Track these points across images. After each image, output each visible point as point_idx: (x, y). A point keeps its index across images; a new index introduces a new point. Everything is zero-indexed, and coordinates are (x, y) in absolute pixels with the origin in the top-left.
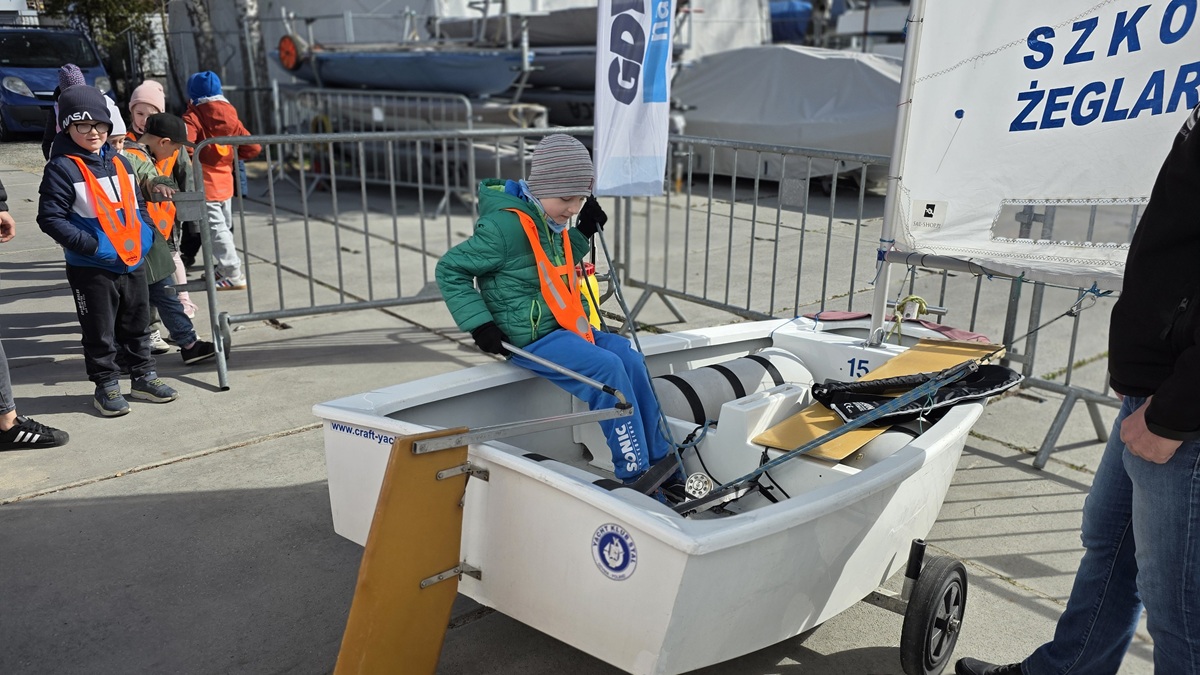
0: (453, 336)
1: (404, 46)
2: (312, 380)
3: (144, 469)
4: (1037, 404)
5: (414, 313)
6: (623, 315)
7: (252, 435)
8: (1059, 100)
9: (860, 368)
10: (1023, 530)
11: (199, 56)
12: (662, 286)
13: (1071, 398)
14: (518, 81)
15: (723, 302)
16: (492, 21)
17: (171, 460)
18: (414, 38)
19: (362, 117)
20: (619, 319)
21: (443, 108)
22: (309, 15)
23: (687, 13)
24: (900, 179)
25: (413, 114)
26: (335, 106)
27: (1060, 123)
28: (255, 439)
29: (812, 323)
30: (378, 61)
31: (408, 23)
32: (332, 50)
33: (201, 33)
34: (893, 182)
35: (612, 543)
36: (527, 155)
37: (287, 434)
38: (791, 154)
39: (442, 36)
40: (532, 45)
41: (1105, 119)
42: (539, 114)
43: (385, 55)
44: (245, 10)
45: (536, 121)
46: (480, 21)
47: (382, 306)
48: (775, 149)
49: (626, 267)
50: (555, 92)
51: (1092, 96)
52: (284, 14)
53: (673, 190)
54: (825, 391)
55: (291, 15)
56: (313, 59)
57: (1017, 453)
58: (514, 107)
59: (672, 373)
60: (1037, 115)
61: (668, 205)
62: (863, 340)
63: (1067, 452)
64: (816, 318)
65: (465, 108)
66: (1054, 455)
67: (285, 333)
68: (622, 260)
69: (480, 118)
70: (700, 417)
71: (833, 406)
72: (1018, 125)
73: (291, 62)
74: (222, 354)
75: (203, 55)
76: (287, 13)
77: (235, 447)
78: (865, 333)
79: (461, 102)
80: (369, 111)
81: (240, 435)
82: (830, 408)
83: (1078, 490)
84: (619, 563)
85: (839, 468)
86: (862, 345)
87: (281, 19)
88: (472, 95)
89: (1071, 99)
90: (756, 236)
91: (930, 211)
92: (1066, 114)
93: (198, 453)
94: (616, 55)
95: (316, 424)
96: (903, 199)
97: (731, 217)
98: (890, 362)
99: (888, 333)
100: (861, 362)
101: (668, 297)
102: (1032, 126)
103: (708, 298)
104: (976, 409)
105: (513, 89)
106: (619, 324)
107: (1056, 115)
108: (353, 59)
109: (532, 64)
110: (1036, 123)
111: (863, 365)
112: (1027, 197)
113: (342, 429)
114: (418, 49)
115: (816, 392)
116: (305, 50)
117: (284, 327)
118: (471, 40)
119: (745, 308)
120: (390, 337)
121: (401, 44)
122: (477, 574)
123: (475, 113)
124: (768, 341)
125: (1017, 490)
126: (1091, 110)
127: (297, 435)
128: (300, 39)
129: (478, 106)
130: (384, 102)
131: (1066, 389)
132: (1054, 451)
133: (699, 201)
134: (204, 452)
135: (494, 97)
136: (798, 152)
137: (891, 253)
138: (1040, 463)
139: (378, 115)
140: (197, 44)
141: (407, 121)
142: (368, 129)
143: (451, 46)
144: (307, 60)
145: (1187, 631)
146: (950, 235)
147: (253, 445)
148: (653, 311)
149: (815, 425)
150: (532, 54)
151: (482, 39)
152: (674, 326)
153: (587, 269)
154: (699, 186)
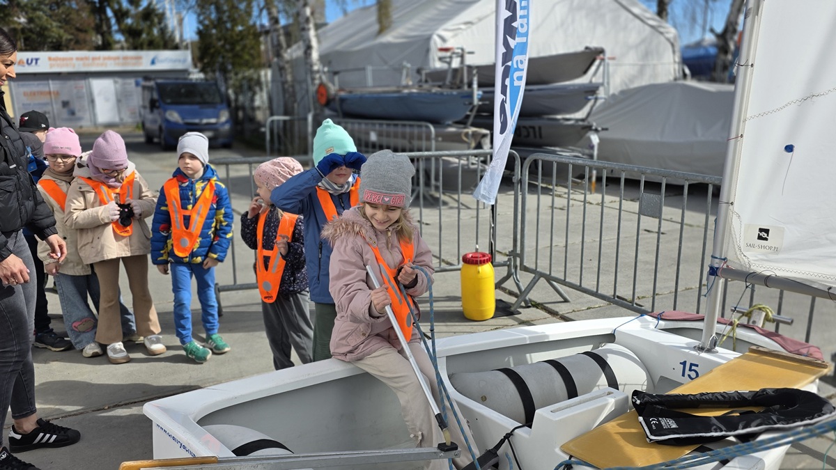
9: (690, 370)
15: (595, 292)
16: (455, 71)
18: (407, 83)
20: (515, 295)
21: (416, 130)
22: (336, 69)
23: (603, 60)
24: (732, 204)
25: (396, 136)
29: (655, 321)
30: (378, 99)
31: (404, 72)
34: (723, 206)
36: (473, 164)
39: (426, 81)
40: (480, 86)
42: (484, 136)
43: (383, 95)
44: (311, 66)
45: (483, 141)
49: (521, 256)
53: (590, 190)
56: (337, 98)
58: (466, 130)
65: (430, 132)
69: (440, 139)
71: (642, 418)
73: (323, 100)
76: (323, 68)
78: (699, 335)
79: (427, 127)
80: (368, 134)
82: (638, 420)
86: (695, 348)
88: (436, 122)
91: (764, 234)
96: (735, 221)
98: (716, 371)
99: (724, 335)
100: (692, 365)
101: (555, 283)
105: (468, 117)
109: (480, 100)
111: (693, 368)
114: (406, 91)
115: (635, 399)
116: (332, 93)
118: (440, 83)
121: (398, 87)
123: (437, 136)
124: (611, 338)
128: (330, 85)
129: (441, 130)
130: (377, 127)
133: (608, 199)
135: (454, 123)
136: (655, 172)
137: (723, 269)
139: (373, 137)
142: (367, 146)
144: (334, 99)
149: (620, 433)
150: (481, 93)
151: (448, 82)
152: (560, 304)
153: (482, 259)
154: (611, 186)
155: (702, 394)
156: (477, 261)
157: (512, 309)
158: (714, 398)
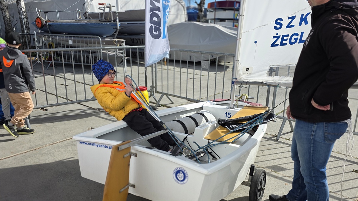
0: (103, 111)
1: (77, 21)
2: (59, 126)
3: (5, 158)
4: (274, 122)
5: (89, 104)
6: (156, 102)
7: (41, 145)
8: (285, 38)
9: (228, 115)
10: (276, 158)
11: (5, 24)
12: (167, 93)
13: (285, 120)
14: (116, 32)
15: (186, 97)
16: (107, 13)
17: (14, 155)
18: (80, 18)
19: (65, 43)
20: (154, 103)
21: (92, 40)
22: (46, 11)
24: (238, 61)
25: (82, 42)
26: (56, 39)
27: (286, 44)
28: (42, 146)
29: (213, 102)
30: (70, 25)
31: (78, 14)
32: (54, 22)
33: (6, 16)
34: (236, 61)
35: (180, 173)
36: (119, 54)
37: (53, 144)
38: (204, 53)
39: (89, 18)
40: (119, 21)
41: (299, 43)
42: (123, 42)
44: (21, 9)
45: (122, 44)
46: (102, 14)
47: (79, 103)
48: (200, 52)
49: (156, 87)
50: (126, 35)
51: (295, 37)
52: (37, 11)
53: (164, 64)
54: (223, 122)
55: (39, 11)
56: (47, 24)
57: (271, 136)
58: (115, 40)
59: (176, 119)
60: (279, 42)
61: (162, 69)
62: (229, 107)
63: (284, 135)
64: (214, 101)
65: (99, 40)
66: (281, 136)
67: (47, 112)
68: (154, 86)
69: (104, 43)
70: (186, 132)
71: (226, 126)
72: (273, 45)
73: (40, 26)
74: (28, 120)
75: (6, 23)
76: (38, 10)
77: (36, 149)
78: (229, 105)
79: (98, 38)
80: (68, 41)
81: (37, 145)
82: (225, 127)
83: (289, 146)
84: (182, 179)
85: (230, 144)
86: (228, 108)
87: (36, 12)
88: (100, 37)
89: (288, 38)
90: (188, 77)
91: (248, 70)
92: (287, 42)
93: (23, 152)
94: (151, 24)
95: (62, 140)
96: (239, 66)
97: (180, 72)
98: (238, 113)
99: (235, 105)
100: (229, 113)
101: (169, 96)
102: (277, 45)
103: (181, 96)
104: (265, 125)
105: (115, 34)
106: (155, 105)
107: (284, 42)
108: (61, 24)
109: (120, 27)
110: (278, 44)
111: (229, 114)
112: (277, 64)
113: (83, 143)
114: (82, 22)
115: (220, 123)
116: (44, 22)
117: (46, 110)
118: (100, 19)
119: (192, 98)
120: (81, 112)
122: (134, 186)
123: (102, 42)
124: (201, 108)
125: (273, 147)
126: (295, 41)
127: (56, 144)
128: (43, 18)
129: (103, 39)
130: (72, 38)
131: (283, 118)
132: (281, 135)
133: (171, 67)
134: (26, 151)
135: (108, 37)
136: (206, 53)
137: (236, 82)
138: (278, 139)
139: (71, 42)
140: (4, 20)
141: (80, 44)
142: (67, 47)
143: (93, 21)
144: (45, 25)
145: (314, 182)
146: (254, 76)
147: (42, 148)
148: (165, 100)
149: (221, 132)
150: (120, 24)
151: (103, 19)
152: (171, 104)
153: (144, 89)
154: (171, 63)
155: (240, 118)
156: (142, 90)
157: (155, 107)
158: (243, 119)
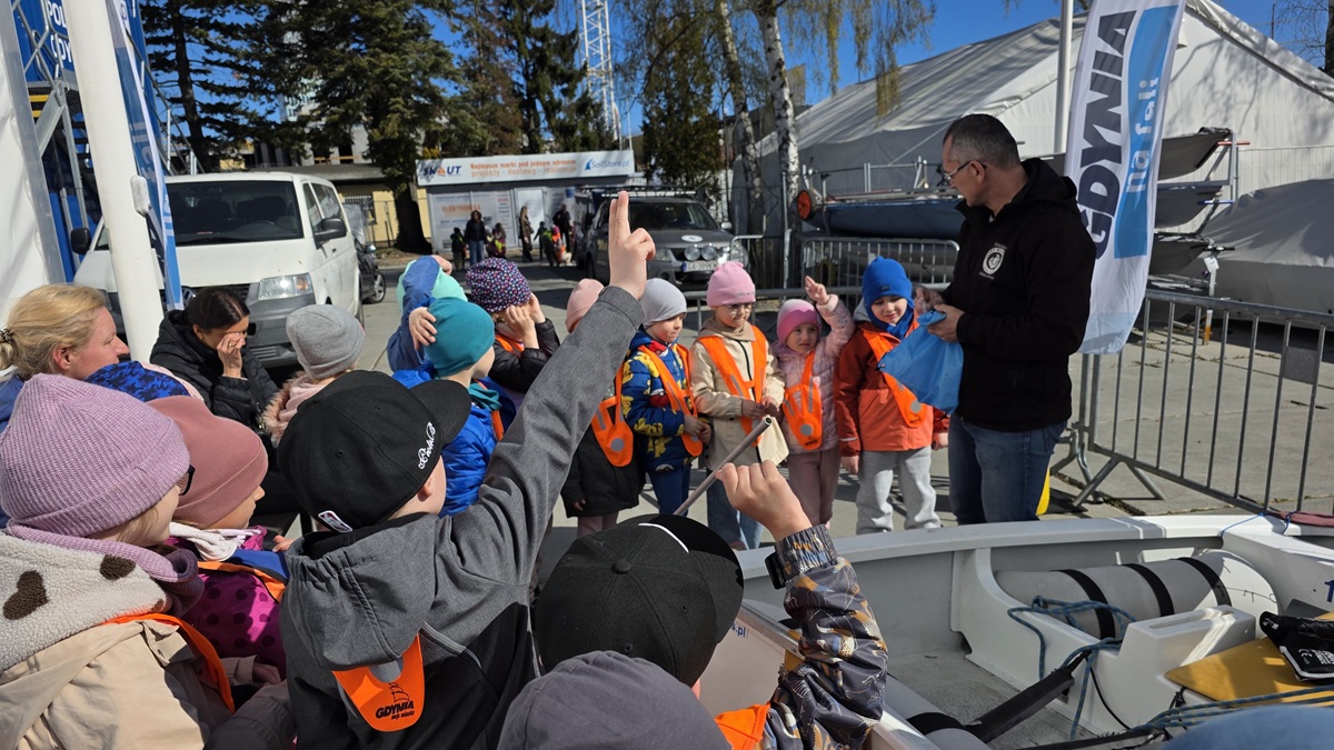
12: (1132, 457)
18: (923, 185)
21: (934, 251)
23: (1228, 146)
31: (919, 172)
32: (843, 200)
33: (753, 187)
43: (889, 204)
48: (1278, 313)
49: (1091, 430)
56: (824, 209)
68: (1087, 424)
71: (1285, 648)
73: (806, 213)
76: (807, 170)
82: (1279, 649)
101: (1141, 471)
103: (1186, 477)
119: (1233, 491)
121: (910, 192)
124: (1217, 541)
128: (815, 192)
144: (820, 210)
152: (1147, 502)
154: (1235, 333)
157: (1076, 504)
